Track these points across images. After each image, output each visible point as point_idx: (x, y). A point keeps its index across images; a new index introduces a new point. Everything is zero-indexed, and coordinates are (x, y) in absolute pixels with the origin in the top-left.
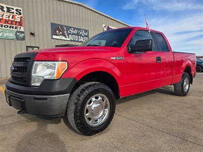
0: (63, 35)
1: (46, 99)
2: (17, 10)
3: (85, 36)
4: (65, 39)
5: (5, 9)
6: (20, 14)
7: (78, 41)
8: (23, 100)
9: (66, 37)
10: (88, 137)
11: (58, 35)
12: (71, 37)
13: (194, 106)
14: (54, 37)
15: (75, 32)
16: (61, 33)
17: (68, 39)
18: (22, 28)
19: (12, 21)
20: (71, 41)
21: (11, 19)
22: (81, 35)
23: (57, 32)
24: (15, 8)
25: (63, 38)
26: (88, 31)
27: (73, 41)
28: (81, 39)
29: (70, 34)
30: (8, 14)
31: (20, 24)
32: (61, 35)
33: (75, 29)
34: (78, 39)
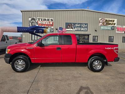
0: (72, 28)
2: (51, 20)
3: (85, 27)
4: (73, 30)
5: (47, 20)
6: (52, 21)
7: (80, 31)
12: (76, 29)
14: (67, 29)
15: (79, 25)
17: (74, 30)
18: (53, 27)
19: (49, 25)
21: (49, 24)
22: (82, 27)
23: (68, 27)
24: (50, 19)
26: (87, 24)
28: (83, 29)
29: (76, 27)
30: (48, 22)
31: (52, 25)
32: (70, 28)
33: (78, 24)
34: (80, 29)
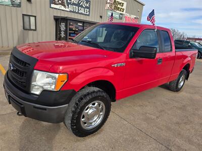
0: (63, 4)
1: (45, 109)
3: (86, 7)
7: (78, 13)
8: (22, 106)
9: (65, 7)
10: (82, 138)
11: (57, 4)
12: (70, 8)
13: (184, 106)
14: (53, 6)
15: (76, 2)
16: (60, 2)
17: (67, 9)
20: (71, 11)
22: (82, 6)
25: (63, 8)
27: (73, 12)
28: (82, 11)
29: (70, 3)
32: (60, 4)
34: (79, 10)
